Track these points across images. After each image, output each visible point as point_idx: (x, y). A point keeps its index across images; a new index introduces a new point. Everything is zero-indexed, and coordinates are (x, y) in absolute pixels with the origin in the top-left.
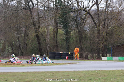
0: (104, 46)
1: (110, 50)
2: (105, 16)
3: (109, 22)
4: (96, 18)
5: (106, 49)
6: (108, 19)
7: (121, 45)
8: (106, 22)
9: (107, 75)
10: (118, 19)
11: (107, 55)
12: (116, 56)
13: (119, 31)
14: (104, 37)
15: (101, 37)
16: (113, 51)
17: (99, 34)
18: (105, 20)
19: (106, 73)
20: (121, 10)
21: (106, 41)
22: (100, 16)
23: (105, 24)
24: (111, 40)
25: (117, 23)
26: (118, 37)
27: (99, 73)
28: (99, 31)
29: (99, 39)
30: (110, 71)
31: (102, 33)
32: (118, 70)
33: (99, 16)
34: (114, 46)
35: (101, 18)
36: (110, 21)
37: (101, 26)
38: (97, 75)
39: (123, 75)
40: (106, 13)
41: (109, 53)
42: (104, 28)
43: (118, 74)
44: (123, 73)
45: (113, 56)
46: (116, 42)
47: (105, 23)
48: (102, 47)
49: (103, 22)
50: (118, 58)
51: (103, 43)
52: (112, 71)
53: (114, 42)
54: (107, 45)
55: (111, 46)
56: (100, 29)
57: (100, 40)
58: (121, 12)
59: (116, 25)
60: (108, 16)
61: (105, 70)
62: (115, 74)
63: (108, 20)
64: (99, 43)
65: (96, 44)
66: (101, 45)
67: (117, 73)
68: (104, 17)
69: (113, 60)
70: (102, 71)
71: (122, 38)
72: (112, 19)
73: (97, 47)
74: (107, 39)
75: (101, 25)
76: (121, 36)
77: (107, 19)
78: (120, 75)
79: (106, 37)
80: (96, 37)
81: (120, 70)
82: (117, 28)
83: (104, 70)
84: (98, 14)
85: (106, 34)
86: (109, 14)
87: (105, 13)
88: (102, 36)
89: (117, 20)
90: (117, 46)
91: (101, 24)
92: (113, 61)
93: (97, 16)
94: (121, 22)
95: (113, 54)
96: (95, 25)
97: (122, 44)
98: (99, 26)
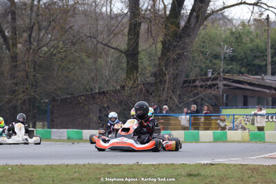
0: (29, 100)
1: (45, 112)
2: (31, 19)
3: (42, 35)
4: (8, 22)
5: (33, 107)
6: (40, 26)
7: (74, 97)
8: (33, 35)
9: (38, 179)
10: (67, 27)
11: (37, 123)
12: (61, 128)
13: (69, 61)
14: (27, 75)
15: (21, 74)
16: (52, 113)
17: (15, 67)
18: (32, 28)
19: (34, 173)
20: (75, 3)
21: (32, 85)
22: (17, 17)
23: (32, 40)
24: (47, 84)
25: (64, 38)
26: (67, 77)
27: (15, 172)
28: (14, 58)
29: (15, 81)
30: (44, 168)
31: (23, 63)
32: (67, 165)
33: (14, 19)
34: (54, 100)
35: (19, 22)
36: (43, 32)
37: (19, 46)
38: (11, 177)
39: (81, 180)
40: (35, 9)
41: (40, 120)
42: (28, 50)
43: (67, 176)
44: (79, 172)
45: (51, 126)
46: (60, 88)
47: (30, 36)
48: (24, 102)
49: (25, 35)
50: (65, 133)
51: (24, 92)
52: (52, 167)
53: (56, 90)
54: (35, 98)
55: (47, 101)
56: (17, 54)
57: (16, 84)
58: (75, 8)
59: (61, 43)
60: (40, 17)
61: (32, 165)
62: (58, 175)
63: (40, 30)
64: (14, 92)
65: (5, 94)
66: (21, 96)
67: (65, 172)
68: (28, 21)
69: (52, 138)
70: (24, 166)
71: (76, 78)
72: (50, 28)
73: (10, 101)
74: (36, 82)
75: (21, 43)
76: (74, 75)
77: (36, 28)
78: (73, 179)
79: (35, 76)
80: (6, 74)
81: (72, 165)
82: (65, 51)
83: (30, 164)
84: (13, 13)
85: (34, 68)
86: (41, 12)
87: (31, 9)
88: (23, 73)
89: (64, 31)
90: (64, 101)
91: (21, 40)
92: (53, 140)
93: (9, 17)
94: (74, 37)
95: (53, 121)
96: (4, 41)
97: (77, 95)
98: (15, 45)
